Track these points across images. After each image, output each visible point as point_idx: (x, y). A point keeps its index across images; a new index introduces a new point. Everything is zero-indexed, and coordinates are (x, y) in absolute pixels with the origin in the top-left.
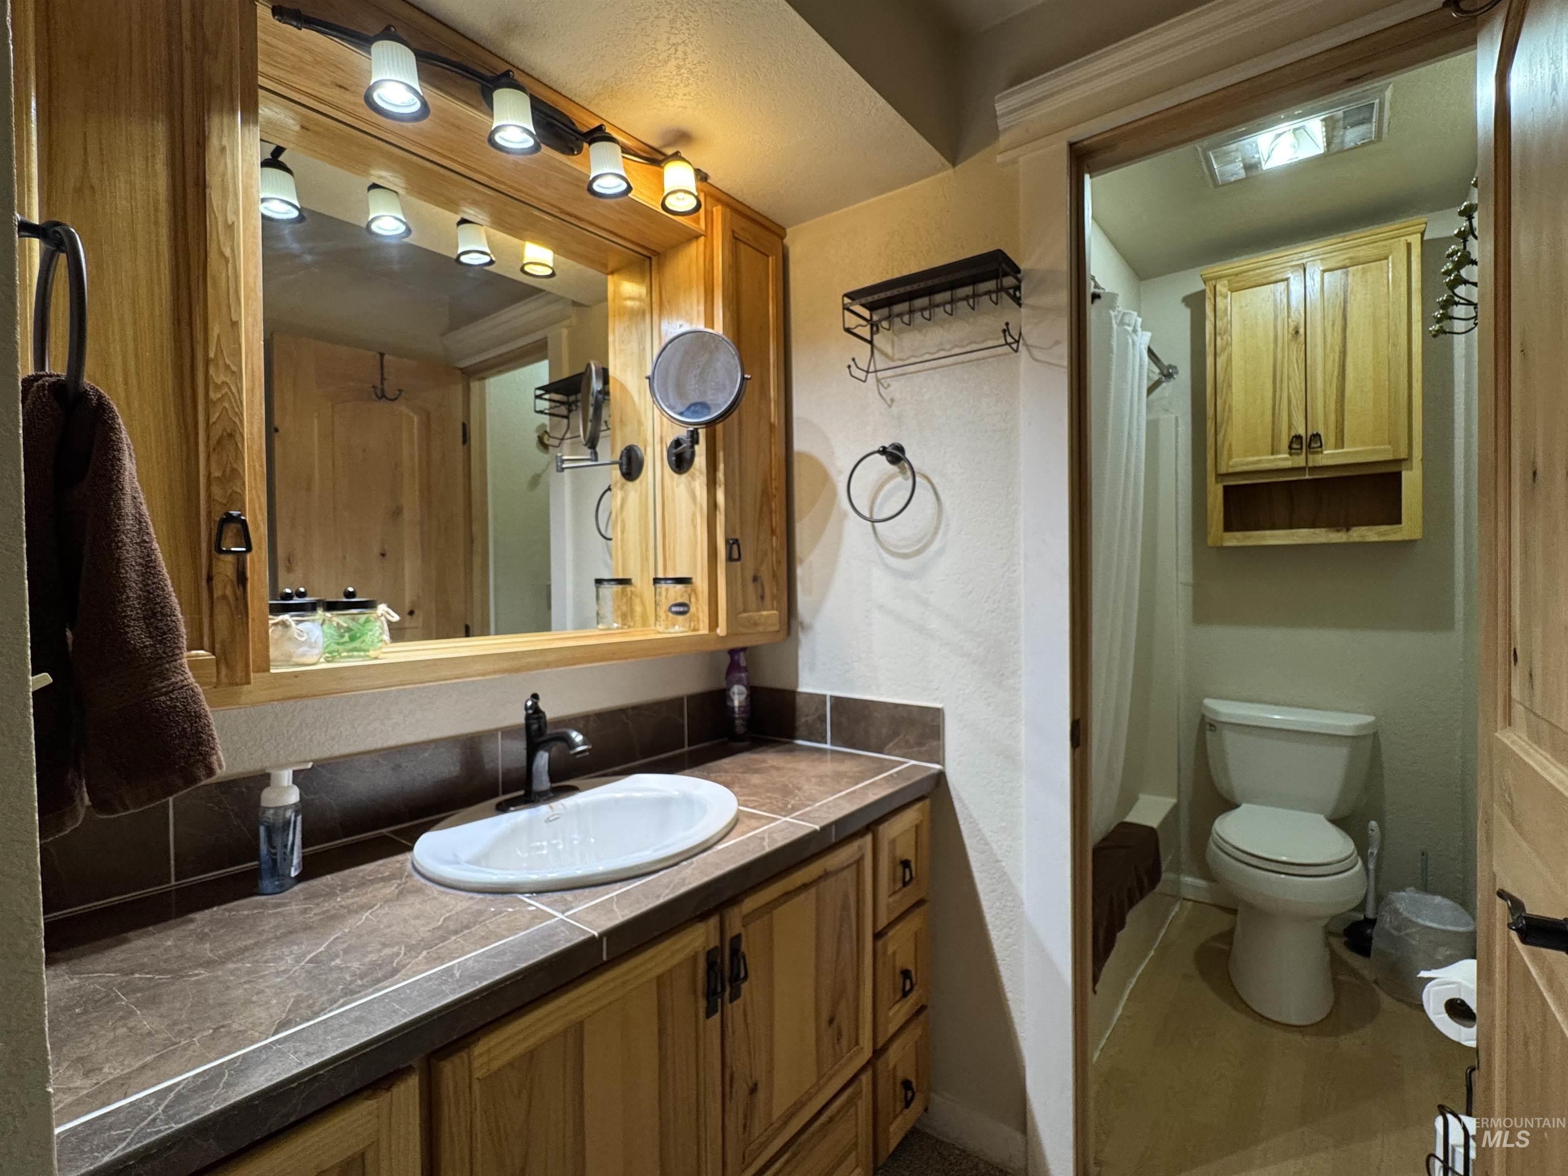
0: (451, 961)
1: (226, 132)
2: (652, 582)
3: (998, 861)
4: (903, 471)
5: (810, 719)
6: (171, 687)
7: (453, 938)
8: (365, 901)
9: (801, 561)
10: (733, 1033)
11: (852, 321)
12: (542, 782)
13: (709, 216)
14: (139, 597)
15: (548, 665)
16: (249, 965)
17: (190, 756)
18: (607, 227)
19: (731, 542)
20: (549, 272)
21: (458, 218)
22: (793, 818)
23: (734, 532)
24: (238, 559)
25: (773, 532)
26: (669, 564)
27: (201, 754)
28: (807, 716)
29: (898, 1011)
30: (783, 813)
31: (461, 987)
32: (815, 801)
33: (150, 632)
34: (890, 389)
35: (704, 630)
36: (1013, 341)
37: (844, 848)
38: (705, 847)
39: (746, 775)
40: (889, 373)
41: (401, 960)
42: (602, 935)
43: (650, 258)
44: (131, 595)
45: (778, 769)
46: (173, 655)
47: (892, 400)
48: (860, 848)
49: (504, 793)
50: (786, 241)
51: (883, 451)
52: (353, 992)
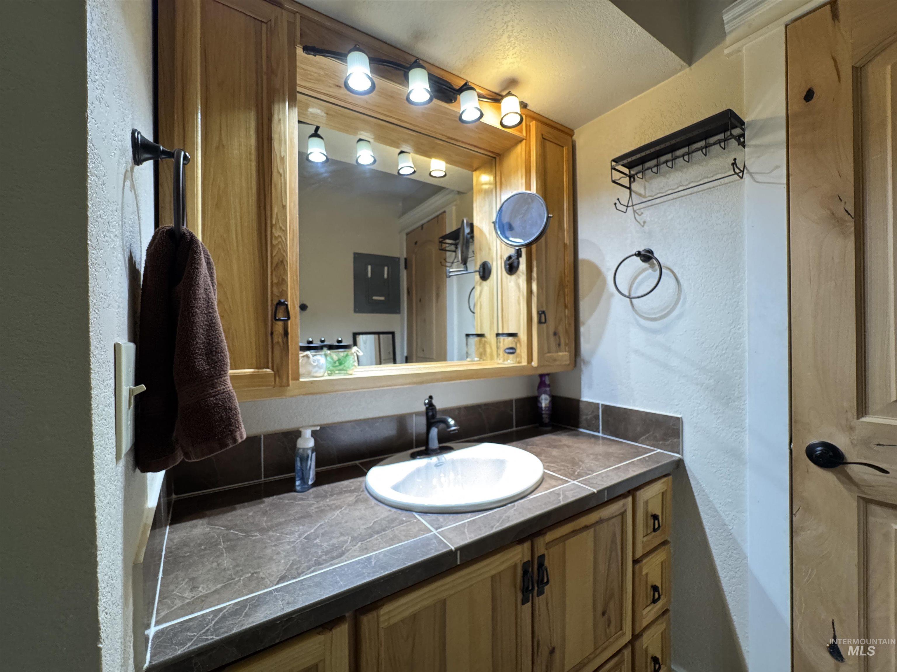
0: (372, 552)
1: (281, 112)
2: (495, 335)
3: (725, 525)
4: (652, 266)
5: (589, 417)
6: (217, 393)
7: (376, 536)
8: (339, 503)
9: (584, 324)
10: (540, 615)
11: (617, 176)
12: (434, 444)
13: (528, 128)
14: (204, 343)
15: (438, 380)
16: (278, 534)
17: (224, 432)
18: (471, 143)
19: (540, 313)
20: (443, 174)
21: (399, 151)
22: (578, 482)
23: (542, 306)
24: (285, 324)
25: (566, 306)
26: (505, 325)
27: (230, 431)
28: (587, 415)
29: (649, 611)
30: (572, 478)
31: (374, 572)
32: (593, 471)
33: (208, 362)
34: (643, 215)
35: (524, 363)
36: (739, 171)
37: (612, 505)
38: (522, 496)
39: (549, 449)
40: (643, 205)
41: (347, 547)
42: (457, 549)
43: (495, 158)
44: (199, 341)
45: (568, 447)
46: (220, 375)
47: (644, 222)
48: (624, 505)
49: (417, 447)
50: (574, 137)
51: (639, 254)
52: (320, 564)
